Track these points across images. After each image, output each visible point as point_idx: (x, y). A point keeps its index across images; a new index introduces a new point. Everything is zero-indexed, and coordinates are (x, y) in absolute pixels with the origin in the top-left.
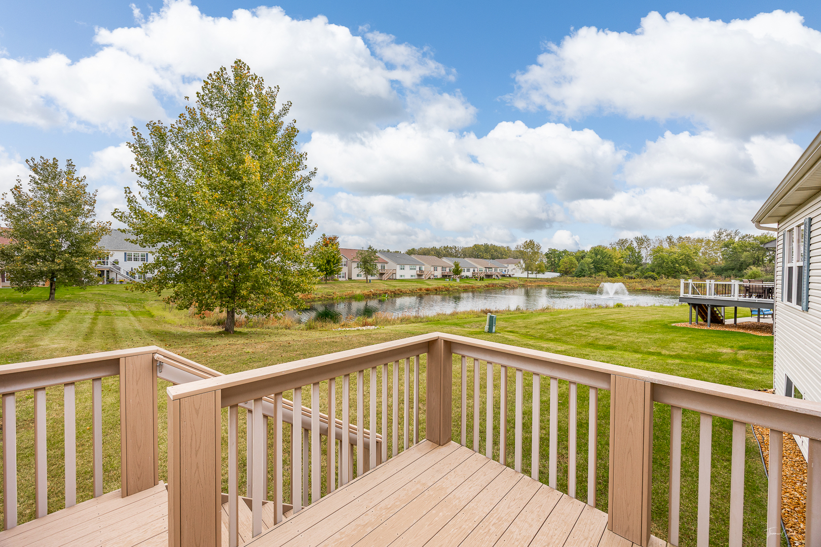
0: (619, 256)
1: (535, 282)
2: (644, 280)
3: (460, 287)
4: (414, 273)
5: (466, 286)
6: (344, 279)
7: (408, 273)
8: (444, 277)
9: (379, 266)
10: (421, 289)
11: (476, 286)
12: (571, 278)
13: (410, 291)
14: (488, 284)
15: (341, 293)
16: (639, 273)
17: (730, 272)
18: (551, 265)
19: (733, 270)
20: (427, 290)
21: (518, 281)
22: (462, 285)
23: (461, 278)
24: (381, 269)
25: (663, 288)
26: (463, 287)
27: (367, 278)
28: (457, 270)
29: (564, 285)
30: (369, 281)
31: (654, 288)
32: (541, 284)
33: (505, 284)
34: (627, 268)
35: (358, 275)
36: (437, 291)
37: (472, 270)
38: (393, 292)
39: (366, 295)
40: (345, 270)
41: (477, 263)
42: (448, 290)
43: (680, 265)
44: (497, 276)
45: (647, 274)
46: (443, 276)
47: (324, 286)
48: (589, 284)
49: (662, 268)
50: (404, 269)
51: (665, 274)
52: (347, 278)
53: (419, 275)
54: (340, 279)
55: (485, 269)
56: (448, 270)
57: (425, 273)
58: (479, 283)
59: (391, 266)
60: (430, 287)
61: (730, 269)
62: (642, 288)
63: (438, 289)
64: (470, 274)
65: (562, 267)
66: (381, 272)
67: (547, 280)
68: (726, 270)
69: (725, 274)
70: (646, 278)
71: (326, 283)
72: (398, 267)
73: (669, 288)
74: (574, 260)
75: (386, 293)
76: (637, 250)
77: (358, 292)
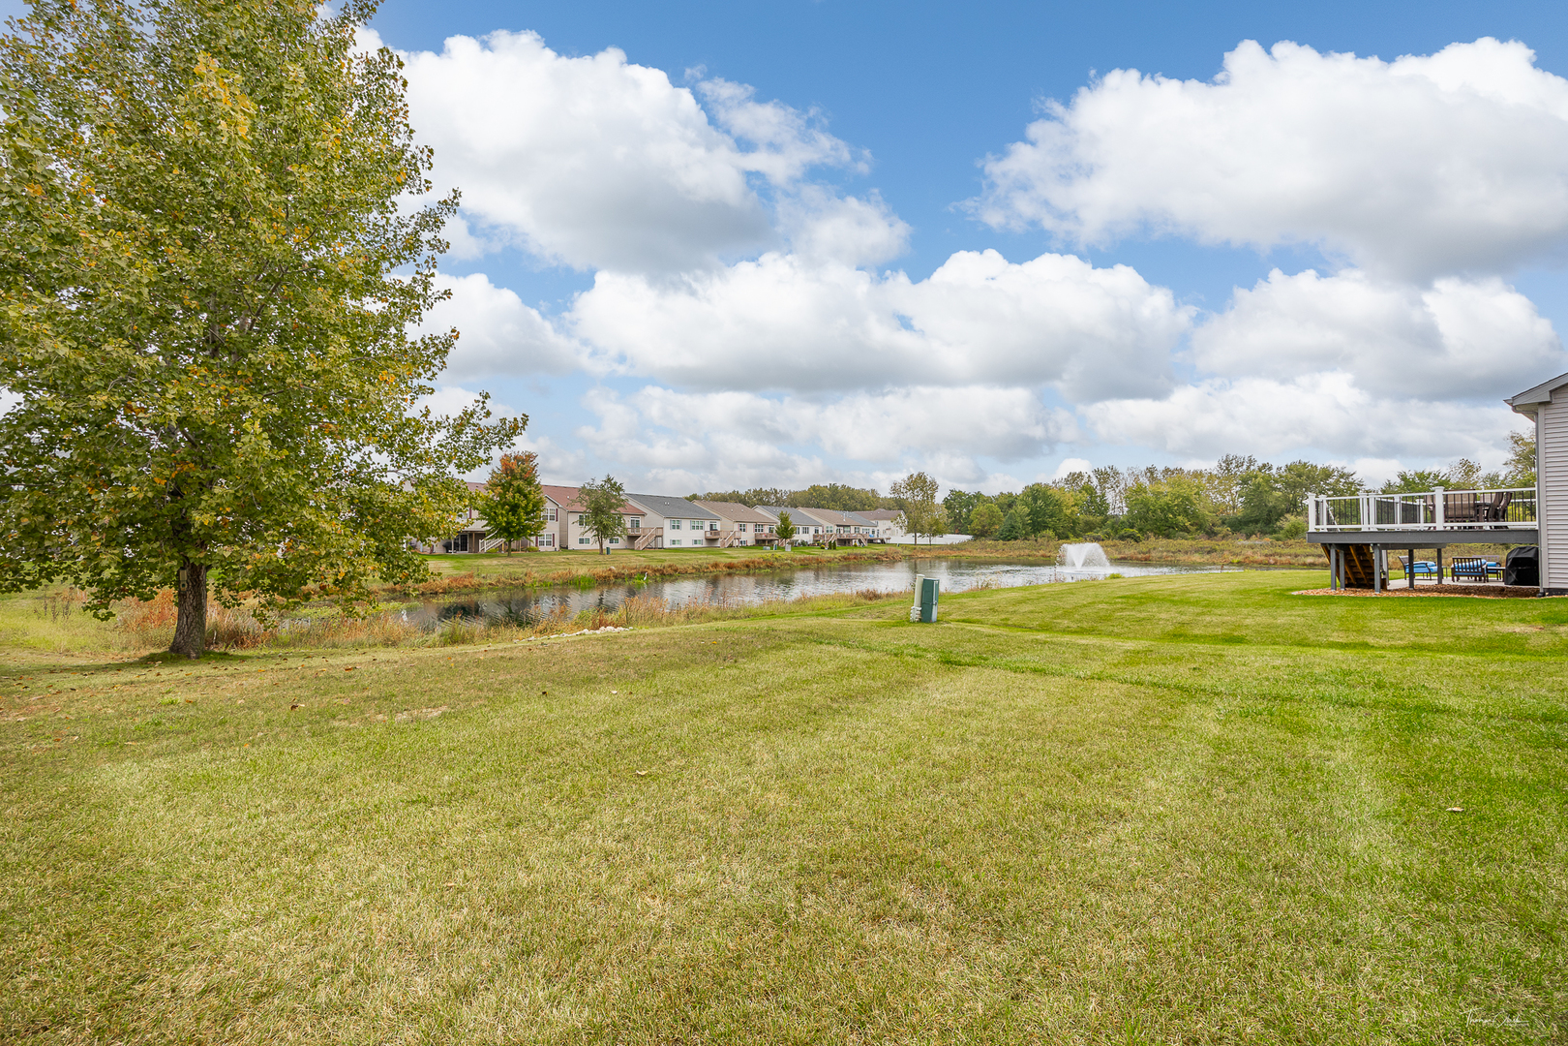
0: (1072, 502)
1: (930, 550)
2: (1121, 543)
3: (794, 560)
4: (699, 535)
5: (805, 559)
6: (550, 548)
7: (686, 536)
8: (760, 543)
9: (627, 521)
10: (716, 565)
11: (825, 559)
12: (993, 542)
13: (694, 568)
14: (846, 555)
15: (544, 574)
16: (1109, 530)
17: (1252, 527)
18: (954, 522)
19: (1257, 523)
20: (730, 566)
21: (899, 549)
22: (798, 556)
23: (793, 544)
24: (632, 528)
25: (1153, 555)
26: (800, 560)
27: (601, 546)
28: (786, 529)
29: (982, 555)
30: (605, 552)
31: (1140, 556)
32: (942, 554)
33: (878, 554)
34: (1087, 523)
35: (581, 541)
36: (749, 569)
37: (812, 530)
38: (658, 570)
39: (600, 577)
40: (551, 528)
41: (821, 516)
42: (770, 566)
43: (1175, 516)
44: (860, 540)
45: (1123, 532)
46: (757, 541)
47: (503, 561)
48: (1027, 551)
49: (1147, 520)
50: (678, 527)
51: (1152, 531)
52: (557, 546)
53: (711, 541)
54: (542, 548)
55: (836, 528)
56: (766, 530)
57: (723, 535)
58: (829, 554)
59: (651, 520)
60: (735, 561)
61: (1251, 521)
62: (1119, 556)
63: (751, 564)
64: (808, 538)
65: (976, 525)
66: (630, 532)
67: (952, 547)
68: (1246, 523)
69: (1245, 530)
70: (1122, 538)
71: (509, 556)
72: (667, 524)
73: (1165, 554)
74: (996, 508)
75: (643, 573)
76: (1099, 492)
77: (582, 571)
